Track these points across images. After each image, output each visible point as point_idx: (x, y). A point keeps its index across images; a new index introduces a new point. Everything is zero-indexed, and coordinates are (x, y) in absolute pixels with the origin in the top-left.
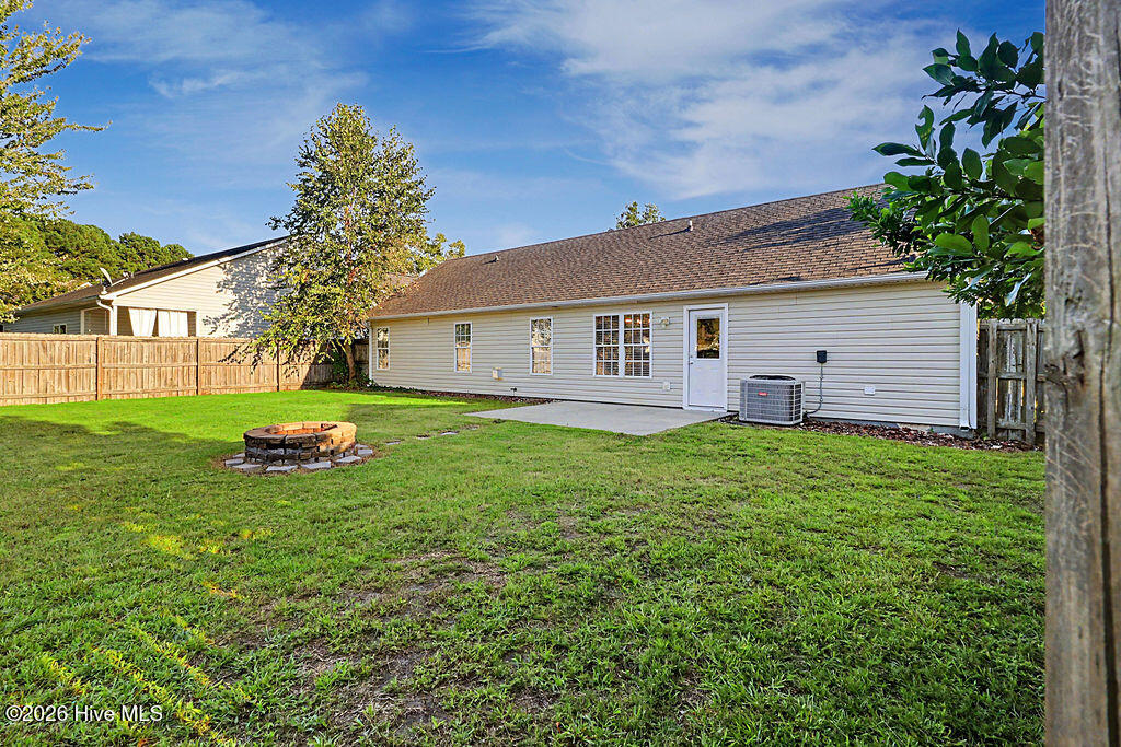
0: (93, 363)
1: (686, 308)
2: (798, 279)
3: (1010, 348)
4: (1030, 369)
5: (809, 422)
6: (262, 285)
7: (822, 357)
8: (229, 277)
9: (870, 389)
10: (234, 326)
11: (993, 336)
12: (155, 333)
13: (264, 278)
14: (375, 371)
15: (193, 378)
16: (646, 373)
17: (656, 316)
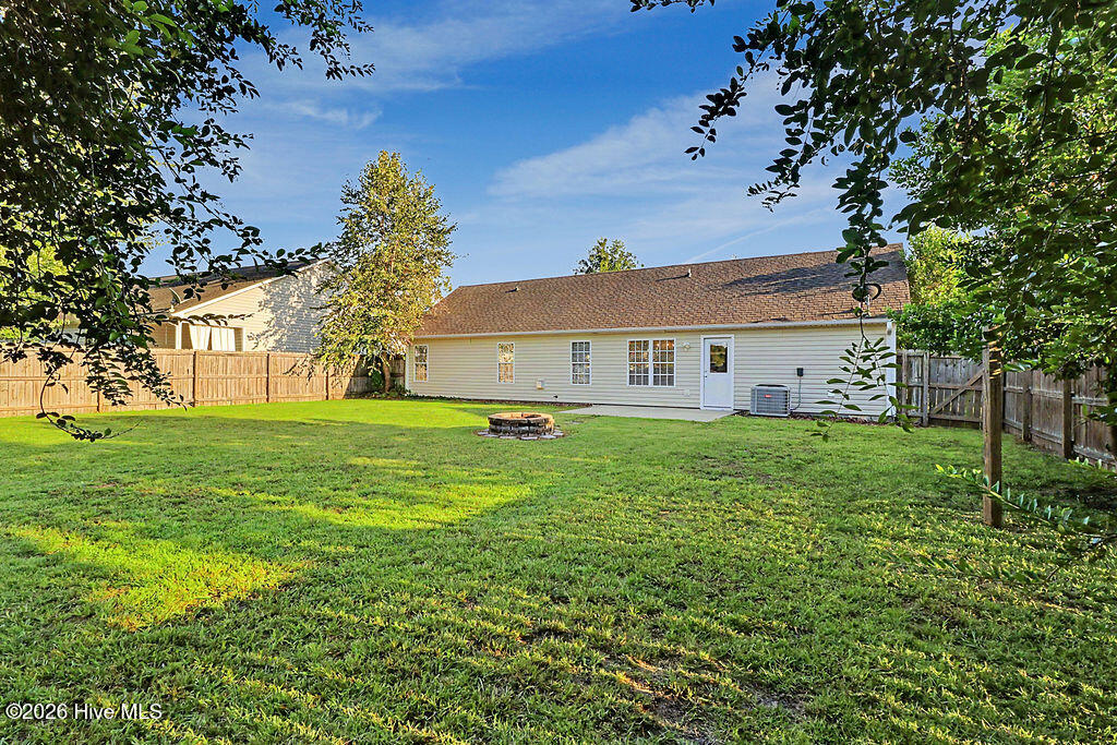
0: (191, 374)
1: (702, 337)
2: (785, 320)
3: (914, 368)
4: (926, 380)
5: (794, 415)
6: (294, 305)
7: (800, 372)
8: (268, 297)
10: (271, 342)
11: (904, 360)
12: (210, 347)
13: (296, 299)
14: (410, 382)
15: (264, 388)
16: (671, 383)
17: (680, 342)
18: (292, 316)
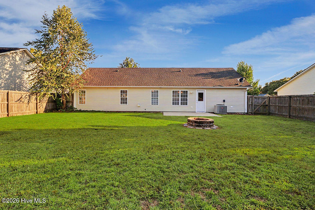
2: (221, 86)
3: (250, 100)
4: (253, 103)
6: (7, 68)
7: (224, 101)
9: (232, 107)
11: (249, 97)
13: (8, 66)
14: (76, 105)
15: (6, 109)
16: (187, 104)
17: (189, 91)
18: (7, 74)
